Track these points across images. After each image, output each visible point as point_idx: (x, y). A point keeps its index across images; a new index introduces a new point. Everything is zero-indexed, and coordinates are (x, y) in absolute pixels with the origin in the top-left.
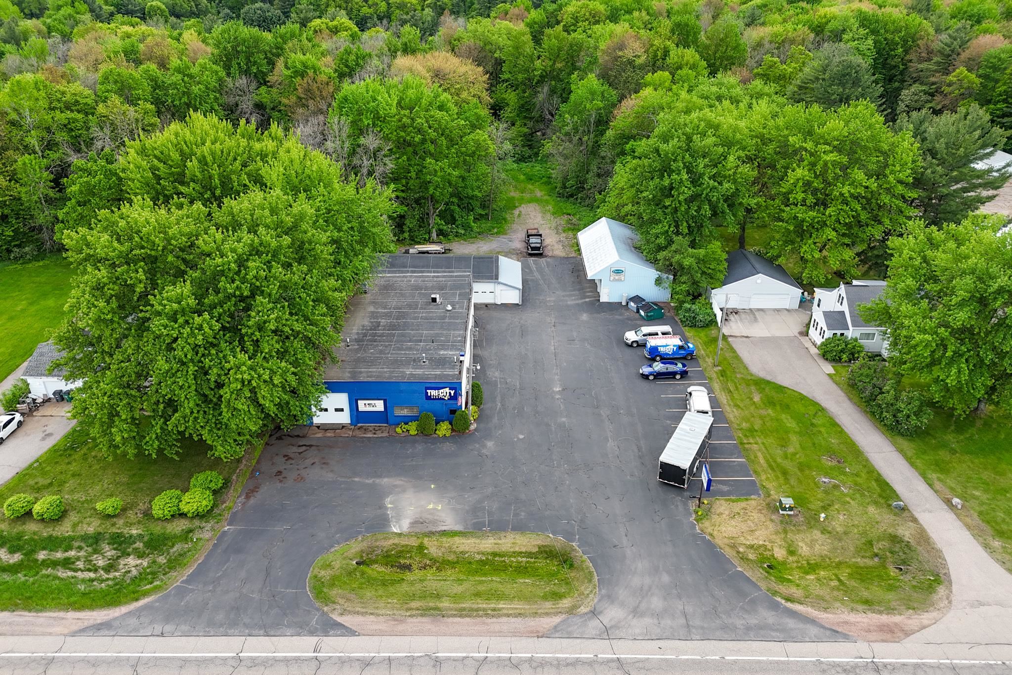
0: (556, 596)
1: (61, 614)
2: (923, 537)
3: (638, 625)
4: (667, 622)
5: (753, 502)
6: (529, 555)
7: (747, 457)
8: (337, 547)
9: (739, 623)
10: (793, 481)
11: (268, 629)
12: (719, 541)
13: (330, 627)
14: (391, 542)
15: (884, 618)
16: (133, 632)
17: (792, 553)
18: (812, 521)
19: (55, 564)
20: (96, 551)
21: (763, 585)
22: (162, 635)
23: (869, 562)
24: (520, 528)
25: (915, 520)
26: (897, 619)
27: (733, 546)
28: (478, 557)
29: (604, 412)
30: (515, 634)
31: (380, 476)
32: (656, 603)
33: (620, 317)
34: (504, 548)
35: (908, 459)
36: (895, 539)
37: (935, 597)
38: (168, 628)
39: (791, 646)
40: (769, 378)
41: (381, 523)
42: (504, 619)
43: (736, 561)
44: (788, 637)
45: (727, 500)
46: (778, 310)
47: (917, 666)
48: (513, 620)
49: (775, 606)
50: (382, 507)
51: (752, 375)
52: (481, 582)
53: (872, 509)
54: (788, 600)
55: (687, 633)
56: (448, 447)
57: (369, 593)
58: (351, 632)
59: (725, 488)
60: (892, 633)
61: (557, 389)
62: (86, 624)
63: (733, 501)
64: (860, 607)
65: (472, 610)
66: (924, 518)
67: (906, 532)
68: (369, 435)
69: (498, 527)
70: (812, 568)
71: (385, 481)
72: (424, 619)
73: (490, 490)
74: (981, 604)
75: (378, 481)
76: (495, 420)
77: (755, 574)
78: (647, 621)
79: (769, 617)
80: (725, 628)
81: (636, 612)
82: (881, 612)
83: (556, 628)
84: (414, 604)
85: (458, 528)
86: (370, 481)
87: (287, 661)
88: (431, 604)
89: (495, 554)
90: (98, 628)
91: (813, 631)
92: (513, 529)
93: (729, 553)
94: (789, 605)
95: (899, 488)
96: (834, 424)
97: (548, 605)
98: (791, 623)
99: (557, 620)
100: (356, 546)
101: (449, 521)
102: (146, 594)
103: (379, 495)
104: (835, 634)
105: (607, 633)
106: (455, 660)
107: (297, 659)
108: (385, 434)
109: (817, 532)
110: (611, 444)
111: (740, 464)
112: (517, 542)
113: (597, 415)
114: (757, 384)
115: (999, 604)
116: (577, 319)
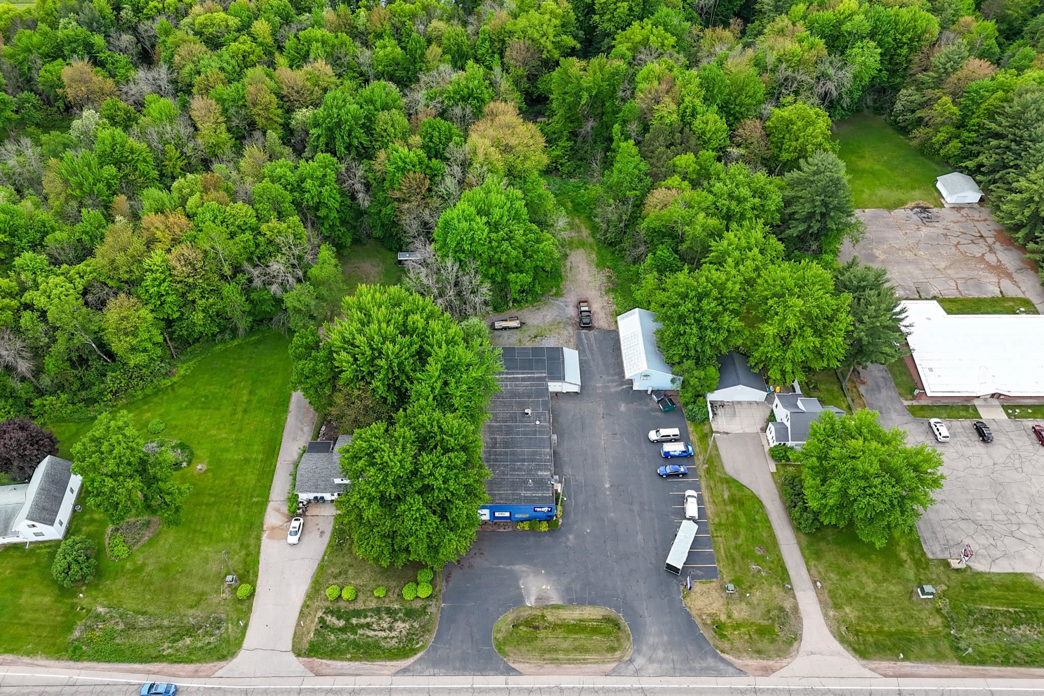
0: (613, 649)
1: (384, 663)
2: (796, 609)
3: (652, 668)
4: (665, 666)
5: (715, 584)
6: (597, 620)
7: (715, 548)
8: (501, 617)
9: (698, 666)
10: (737, 568)
11: (482, 671)
12: (693, 613)
13: (509, 671)
14: (527, 613)
15: (765, 663)
16: (421, 674)
17: (729, 617)
18: (742, 597)
19: (362, 626)
20: (380, 618)
21: (711, 642)
22: (434, 675)
23: (766, 623)
24: (592, 603)
25: (794, 597)
26: (771, 663)
27: (700, 616)
28: (572, 622)
29: (636, 508)
30: (595, 674)
31: (513, 564)
32: (660, 654)
33: (646, 408)
34: (586, 616)
35: (801, 550)
36: (782, 609)
37: (792, 649)
38: (436, 671)
39: (720, 679)
40: (735, 477)
41: (519, 601)
42: (589, 665)
43: (700, 626)
44: (719, 674)
45: (700, 582)
46: (750, 403)
47: (774, 690)
48: (593, 666)
49: (716, 656)
50: (519, 588)
51: (726, 474)
52: (575, 639)
53: (774, 588)
54: (722, 652)
55: (673, 673)
56: (547, 539)
57: (523, 648)
58: (520, 674)
59: (700, 573)
60: (767, 671)
61: (607, 486)
62: (398, 669)
63: (704, 583)
64: (755, 656)
65: (574, 660)
66: (799, 595)
67: (787, 605)
68: (502, 530)
69: (581, 602)
70: (738, 626)
71: (517, 568)
72: (553, 666)
73: (574, 574)
74: (812, 653)
75: (513, 567)
76: (572, 515)
77: (708, 634)
78: (656, 665)
79: (711, 662)
80: (691, 669)
81: (651, 660)
82: (764, 659)
83: (614, 670)
84: (547, 656)
85: (560, 603)
86: (508, 568)
87: (494, 689)
88: (554, 656)
89: (580, 620)
90: (405, 671)
91: (731, 670)
92: (589, 604)
93: (698, 621)
94: (722, 655)
95: (792, 573)
96: (767, 520)
97: (609, 656)
98: (721, 666)
99: (614, 665)
100: (510, 616)
101: (555, 599)
102: (418, 650)
103: (515, 578)
104: (741, 672)
105: (637, 673)
106: (569, 689)
107: (499, 689)
108: (510, 529)
109: (744, 604)
110: (640, 537)
111: (711, 554)
112: (591, 613)
113: (631, 510)
114: (728, 482)
115: (821, 653)
116: (618, 410)
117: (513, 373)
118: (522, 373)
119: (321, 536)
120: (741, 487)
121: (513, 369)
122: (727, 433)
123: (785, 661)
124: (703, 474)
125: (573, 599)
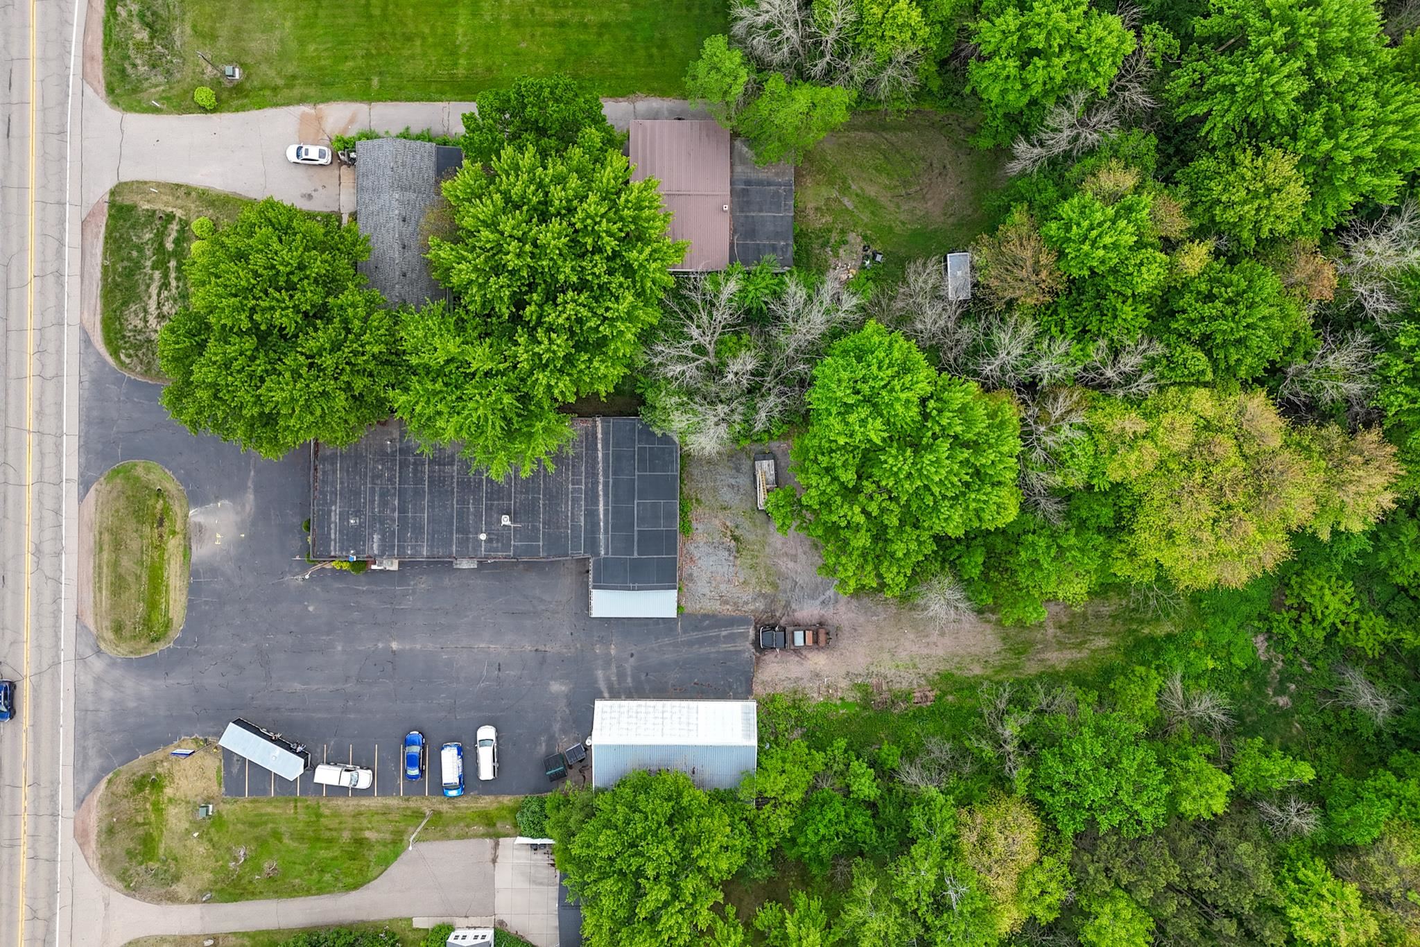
0: (118, 628)
1: (99, 311)
2: (173, 899)
3: (88, 681)
4: (90, 698)
5: (215, 789)
6: (167, 611)
7: (276, 799)
8: (170, 473)
9: (90, 743)
10: (240, 826)
11: (85, 447)
12: (171, 750)
13: (85, 485)
14: (178, 511)
15: (93, 837)
16: (83, 363)
17: (170, 800)
18: (196, 825)
19: (166, 276)
20: (175, 300)
21: (124, 768)
22: (80, 382)
23: (161, 851)
24: (191, 606)
25: (191, 901)
26: (93, 845)
27: (167, 759)
28: (166, 575)
29: (350, 687)
30: (79, 601)
31: (256, 491)
32: (108, 694)
34: (172, 594)
35: (268, 932)
36: (176, 878)
37: (113, 878)
38: (86, 385)
39: (70, 771)
41: (196, 499)
42: (92, 595)
43: (150, 756)
44: (79, 771)
45: (219, 768)
47: (56, 840)
48: (92, 599)
49: (104, 770)
50: (217, 498)
51: (411, 842)
52: (138, 578)
53: (208, 876)
54: (110, 781)
55: (81, 712)
56: (296, 543)
57: (122, 503)
58: (81, 499)
60: (81, 835)
61: (394, 645)
62: (90, 332)
63: (219, 771)
64: (104, 826)
65: (100, 575)
66: (196, 909)
67: (180, 888)
69: (194, 590)
70: (158, 810)
71: (250, 497)
72: (92, 543)
73: (237, 582)
74: (107, 905)
75: (250, 491)
76: (337, 585)
77: (140, 764)
78: (91, 686)
79: (95, 763)
80: (85, 734)
81: (98, 680)
82: (99, 836)
83: (85, 628)
84: (106, 537)
85: (194, 559)
86: (250, 484)
87: (60, 464)
88: (106, 547)
89: (167, 586)
90: (87, 341)
91: (83, 788)
92: (190, 601)
93: (159, 754)
94: (105, 780)
95: (231, 907)
96: (321, 891)
97: (107, 623)
98: (89, 776)
99: (92, 628)
100: (171, 485)
101: (200, 552)
102: (117, 357)
103: (233, 491)
104: (80, 801)
105: (80, 659)
106: (60, 565)
107: (61, 470)
109: (187, 825)
110: (297, 686)
111: (265, 792)
112: (176, 603)
113: (347, 679)
114: (394, 842)
115: (106, 917)
116: (552, 678)
117: (606, 495)
118: (606, 512)
119: (303, 196)
120: (385, 863)
121: (615, 495)
122: (494, 861)
123: (96, 865)
124: (412, 804)
125: (197, 580)
